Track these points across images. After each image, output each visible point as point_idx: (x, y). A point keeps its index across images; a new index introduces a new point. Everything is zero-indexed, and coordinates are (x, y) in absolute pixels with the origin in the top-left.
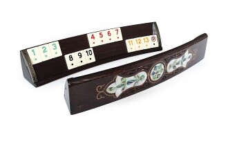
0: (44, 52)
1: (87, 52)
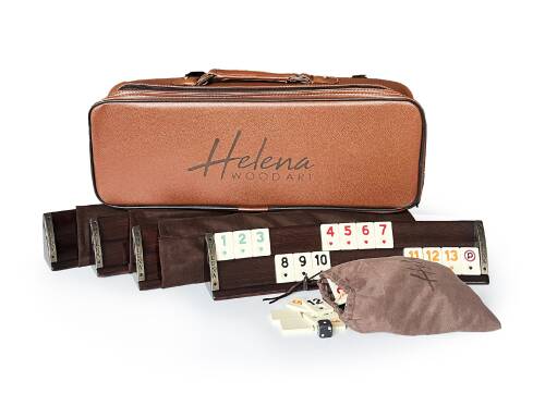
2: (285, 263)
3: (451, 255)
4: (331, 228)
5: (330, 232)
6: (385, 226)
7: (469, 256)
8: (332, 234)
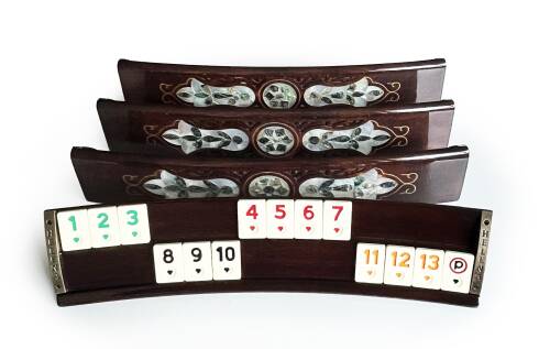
0: (101, 225)
1: (219, 250)
2: (168, 256)
3: (429, 262)
4: (254, 207)
5: (253, 212)
6: (341, 209)
7: (457, 265)
8: (255, 215)
